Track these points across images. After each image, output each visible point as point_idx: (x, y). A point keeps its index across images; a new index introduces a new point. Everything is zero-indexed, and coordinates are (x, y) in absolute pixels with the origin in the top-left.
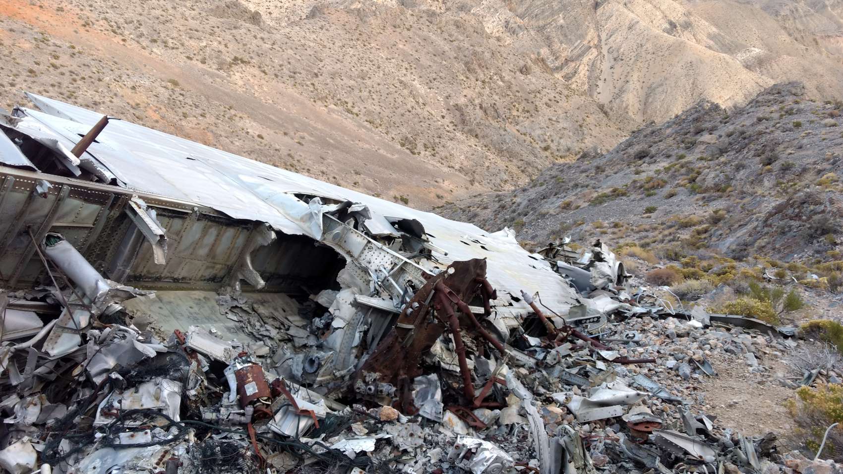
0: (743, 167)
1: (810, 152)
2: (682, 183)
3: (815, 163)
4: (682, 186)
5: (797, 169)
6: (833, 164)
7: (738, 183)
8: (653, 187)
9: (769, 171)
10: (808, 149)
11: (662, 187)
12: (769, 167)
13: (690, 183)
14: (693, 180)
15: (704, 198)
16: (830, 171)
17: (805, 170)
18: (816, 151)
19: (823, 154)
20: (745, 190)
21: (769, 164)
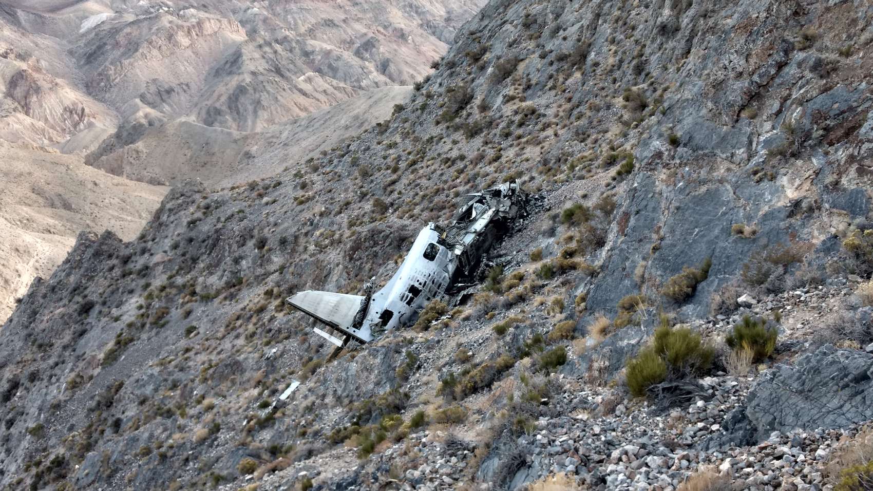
0: (241, 258)
1: (286, 225)
2: (186, 299)
3: (299, 230)
4: (188, 302)
5: (291, 239)
6: (312, 224)
7: (247, 271)
8: (160, 318)
9: (270, 250)
10: (282, 223)
11: (167, 313)
12: (266, 248)
13: (193, 296)
14: (193, 293)
15: (225, 298)
16: (314, 230)
17: (296, 238)
18: (290, 221)
19: (298, 221)
20: (258, 274)
21: (264, 246)
